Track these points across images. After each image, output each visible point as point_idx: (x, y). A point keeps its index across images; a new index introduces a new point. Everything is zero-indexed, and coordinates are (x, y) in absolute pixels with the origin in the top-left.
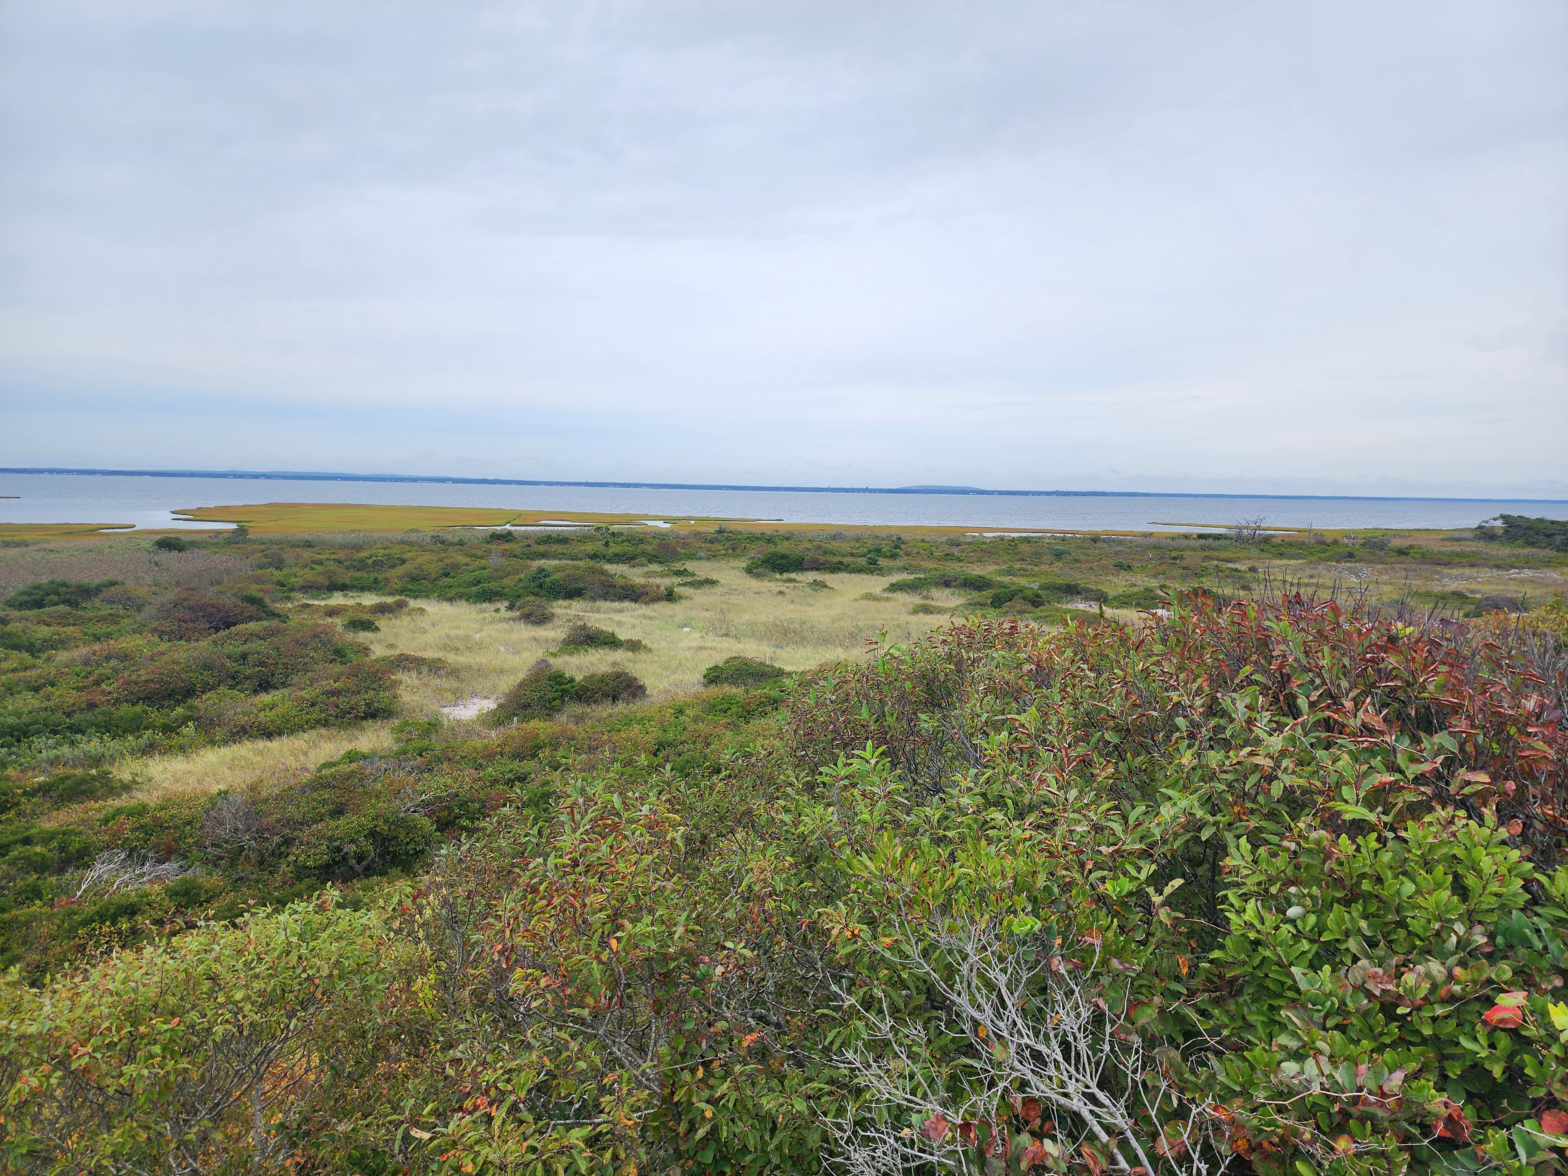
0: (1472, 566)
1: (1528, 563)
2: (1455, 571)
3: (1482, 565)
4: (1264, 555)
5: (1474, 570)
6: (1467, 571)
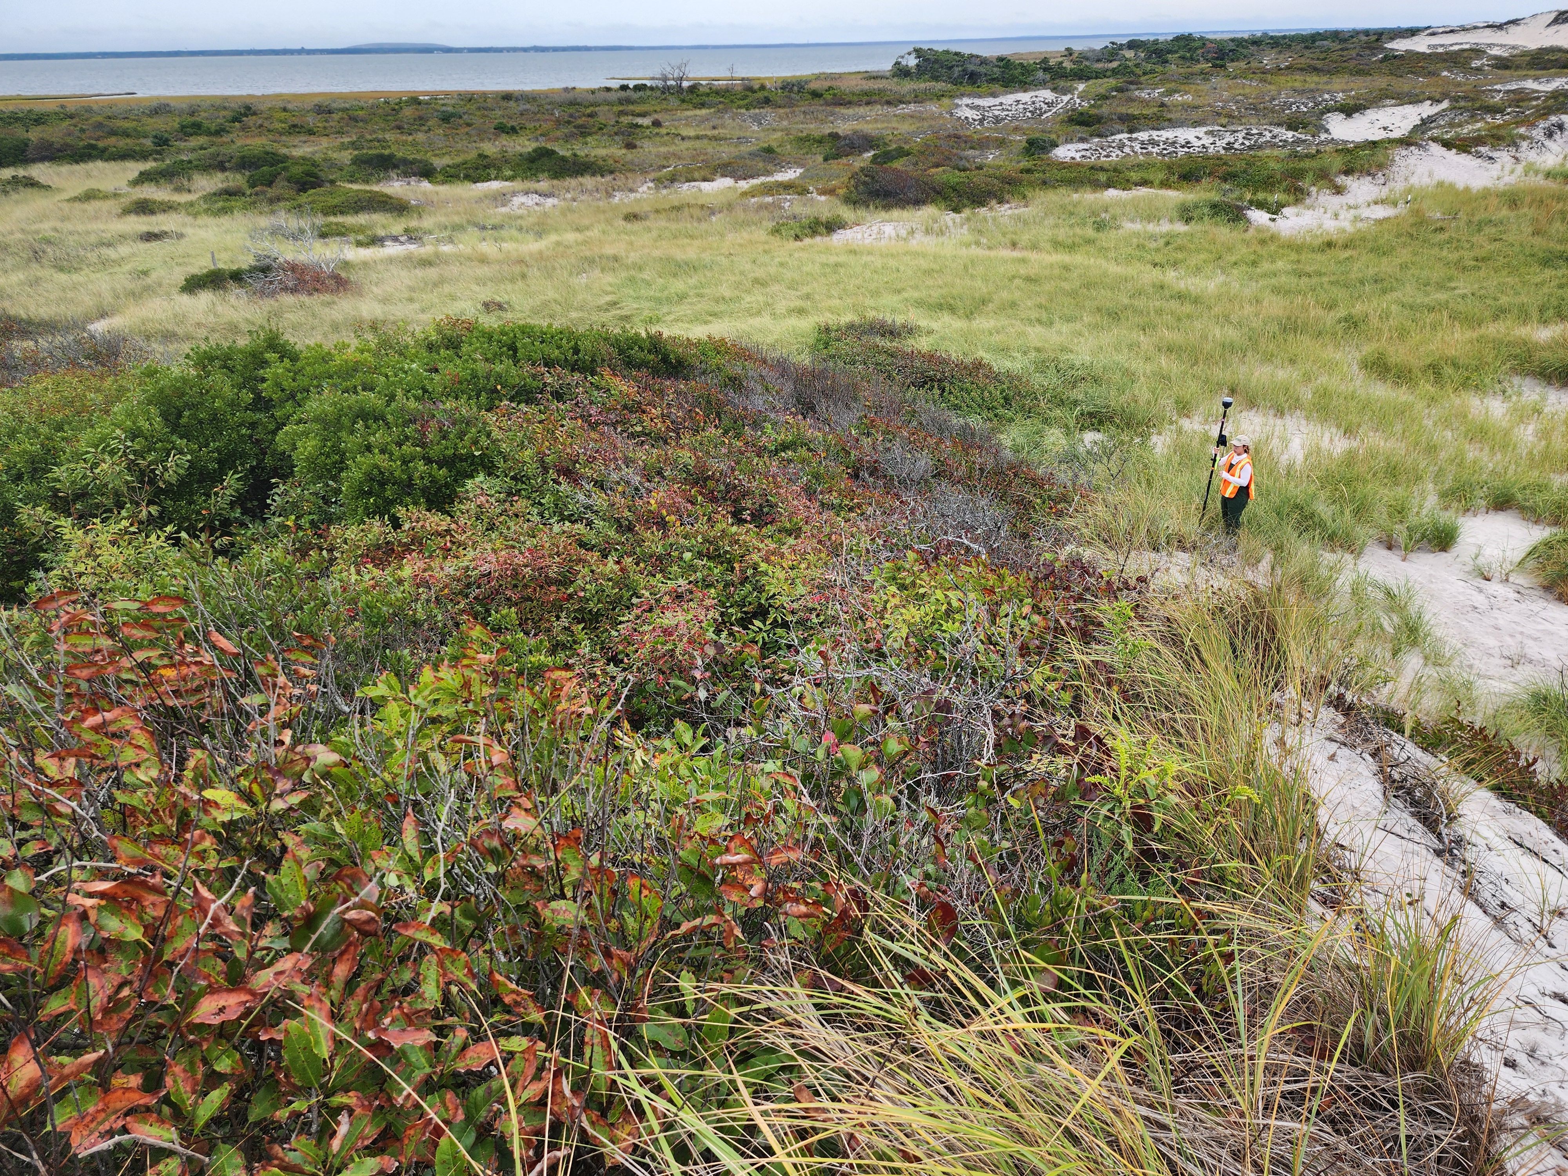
0: (868, 103)
1: (918, 98)
2: (850, 111)
3: (875, 102)
4: (685, 106)
5: (868, 108)
6: (862, 110)
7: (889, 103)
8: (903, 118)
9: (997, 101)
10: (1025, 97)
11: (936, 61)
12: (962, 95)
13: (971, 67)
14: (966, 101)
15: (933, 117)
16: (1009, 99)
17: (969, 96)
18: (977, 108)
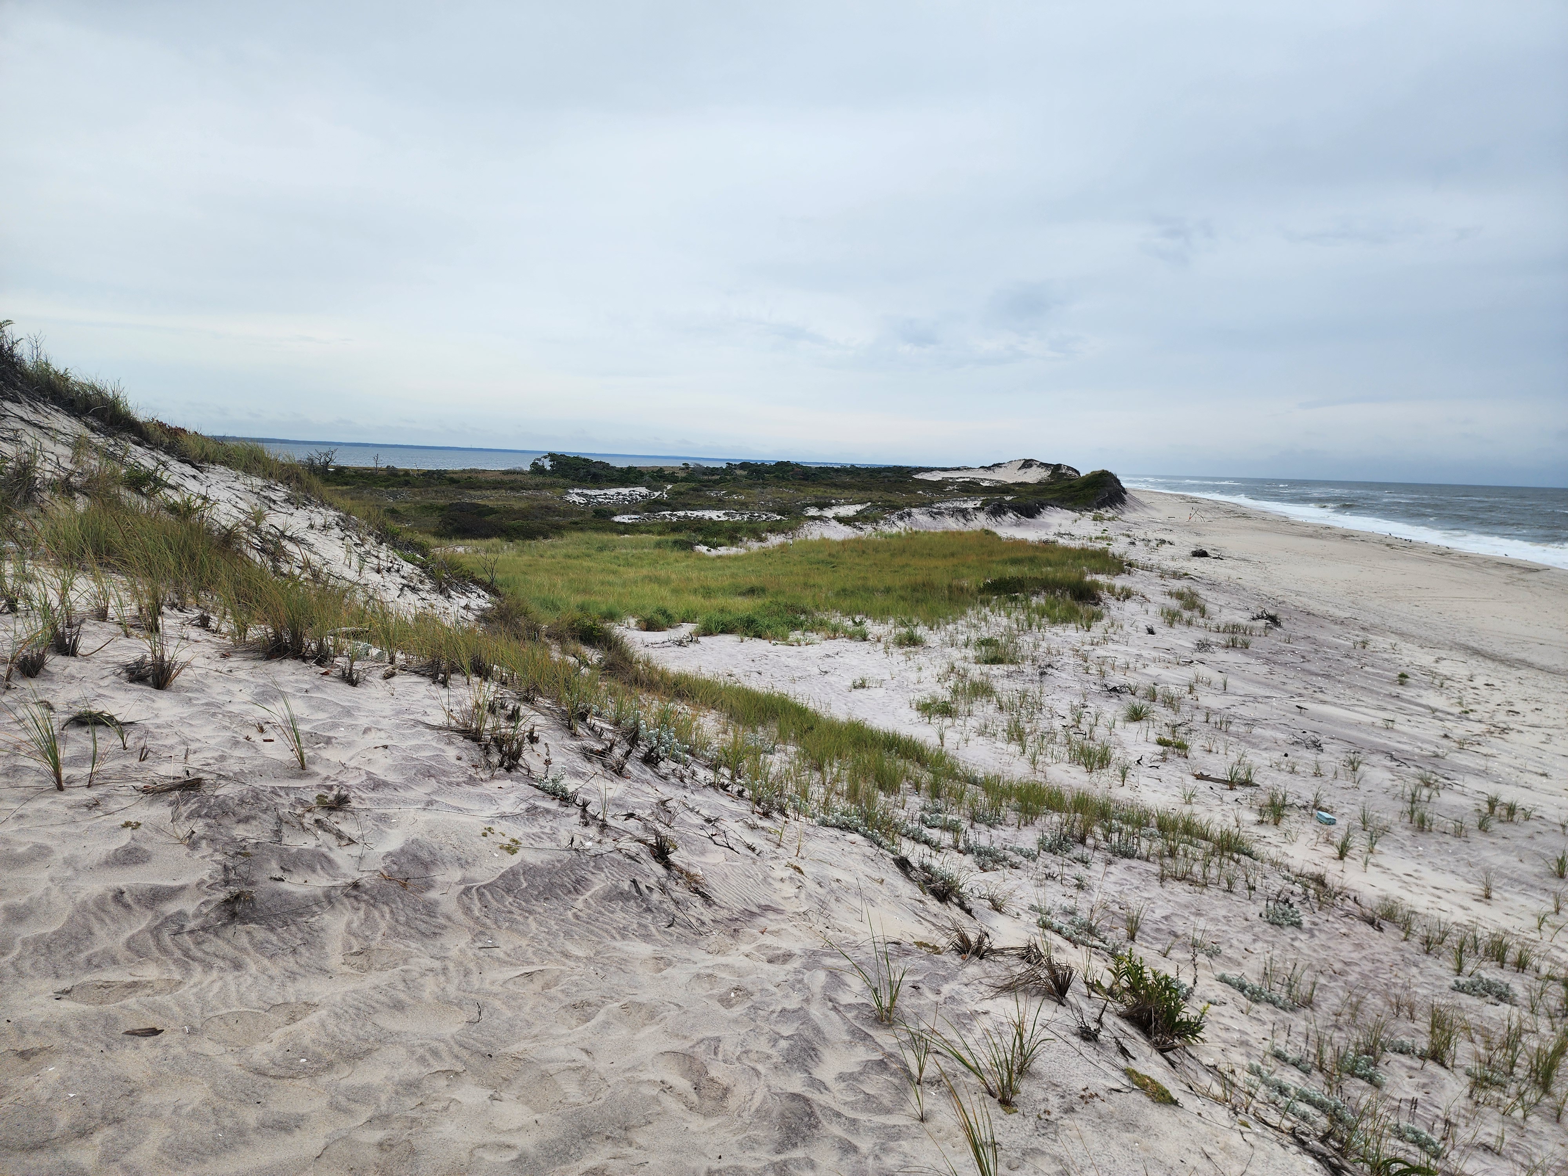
7: (512, 489)
8: (521, 498)
9: (602, 492)
10: (625, 491)
11: (566, 464)
12: (573, 487)
13: (593, 470)
14: (577, 490)
15: (546, 499)
16: (612, 492)
17: (579, 487)
18: (585, 496)
